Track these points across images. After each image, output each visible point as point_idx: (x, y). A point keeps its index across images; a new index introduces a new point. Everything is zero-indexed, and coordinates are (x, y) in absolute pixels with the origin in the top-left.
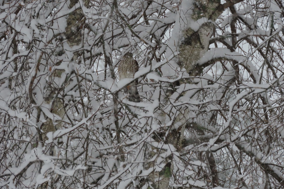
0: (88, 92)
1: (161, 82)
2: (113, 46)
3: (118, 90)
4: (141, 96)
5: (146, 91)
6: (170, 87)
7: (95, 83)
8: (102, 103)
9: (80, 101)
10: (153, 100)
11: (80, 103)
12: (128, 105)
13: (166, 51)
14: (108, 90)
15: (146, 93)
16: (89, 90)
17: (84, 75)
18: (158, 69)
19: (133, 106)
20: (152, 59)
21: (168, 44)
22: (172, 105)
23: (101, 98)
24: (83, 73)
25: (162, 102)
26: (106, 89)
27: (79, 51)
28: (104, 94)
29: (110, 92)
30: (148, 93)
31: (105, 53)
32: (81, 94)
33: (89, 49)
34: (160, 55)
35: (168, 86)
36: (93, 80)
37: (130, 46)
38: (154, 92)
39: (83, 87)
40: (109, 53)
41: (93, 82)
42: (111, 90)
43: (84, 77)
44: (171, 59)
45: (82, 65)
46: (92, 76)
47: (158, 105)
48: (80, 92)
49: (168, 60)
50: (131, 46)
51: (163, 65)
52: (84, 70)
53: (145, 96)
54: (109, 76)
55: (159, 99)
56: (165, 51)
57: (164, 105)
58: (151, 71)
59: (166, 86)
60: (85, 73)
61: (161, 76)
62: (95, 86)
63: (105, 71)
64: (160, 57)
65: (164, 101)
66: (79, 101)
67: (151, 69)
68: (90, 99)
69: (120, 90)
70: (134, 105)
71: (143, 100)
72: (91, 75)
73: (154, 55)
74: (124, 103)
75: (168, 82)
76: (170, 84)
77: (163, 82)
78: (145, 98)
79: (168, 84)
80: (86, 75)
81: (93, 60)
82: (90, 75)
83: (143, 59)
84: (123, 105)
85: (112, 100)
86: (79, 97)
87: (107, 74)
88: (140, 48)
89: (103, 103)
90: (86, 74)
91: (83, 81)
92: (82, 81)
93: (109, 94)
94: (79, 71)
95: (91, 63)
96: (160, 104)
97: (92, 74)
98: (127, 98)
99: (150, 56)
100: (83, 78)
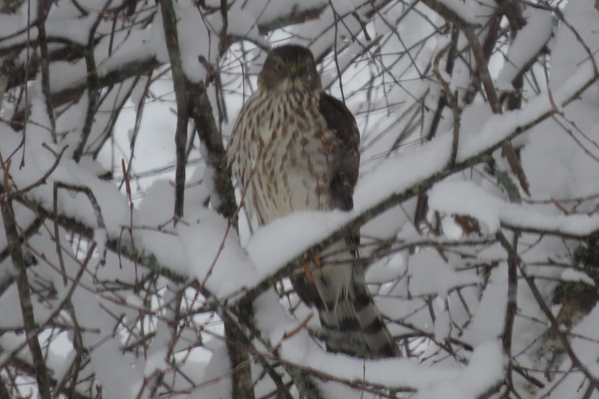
0: (74, 300)
1: (518, 231)
2: (225, 15)
3: (252, 282)
4: (399, 322)
5: (428, 290)
6: (576, 267)
7: (113, 244)
8: (156, 361)
9: (26, 354)
10: (469, 348)
11: (23, 366)
12: (317, 374)
13: (550, 46)
14: (195, 284)
15: (429, 300)
16: (76, 282)
17: (45, 193)
18: (497, 155)
19: (347, 383)
20: (468, 99)
21: (562, 6)
22: (587, 374)
23: (152, 335)
24: (43, 181)
25: (524, 361)
26: (178, 279)
27: (18, 48)
28: (168, 306)
29: (206, 293)
30: (438, 303)
31: (176, 64)
32: (27, 311)
33: (78, 32)
34: (513, 73)
35: (567, 261)
36: (101, 225)
37: (327, 16)
38: (480, 297)
39: (40, 272)
40: (201, 59)
41: (100, 237)
42: (210, 285)
43: (48, 206)
44: (577, 96)
45: (37, 133)
46: (94, 201)
47: (500, 375)
48: (24, 294)
49: (558, 101)
50: (338, 18)
51: (528, 127)
52: (51, 161)
53: (422, 321)
54: (206, 204)
55: (506, 339)
56: (545, 51)
57: (540, 377)
58: (454, 166)
59: (551, 263)
60: (50, 182)
61: (513, 196)
62: (112, 256)
63: (181, 175)
64: (518, 82)
65: (540, 354)
66: (15, 353)
67: (454, 154)
68: (88, 340)
69: (265, 285)
70: (351, 377)
71: (416, 344)
72: (87, 191)
73: (479, 74)
74: (290, 367)
75: (557, 233)
76: (573, 245)
77: (531, 230)
78: (421, 334)
79: (563, 251)
80: (62, 192)
81: (107, 105)
82: (82, 196)
83: (410, 102)
84: (286, 379)
85: (222, 344)
86: (18, 331)
87: (187, 193)
88: (394, 30)
89: (163, 366)
90: (59, 185)
91: (42, 229)
92: (34, 228)
93: (201, 311)
94: (14, 170)
95: (89, 120)
96: (511, 368)
97: (99, 188)
98: (312, 333)
99: (459, 79)
100: (42, 214)
